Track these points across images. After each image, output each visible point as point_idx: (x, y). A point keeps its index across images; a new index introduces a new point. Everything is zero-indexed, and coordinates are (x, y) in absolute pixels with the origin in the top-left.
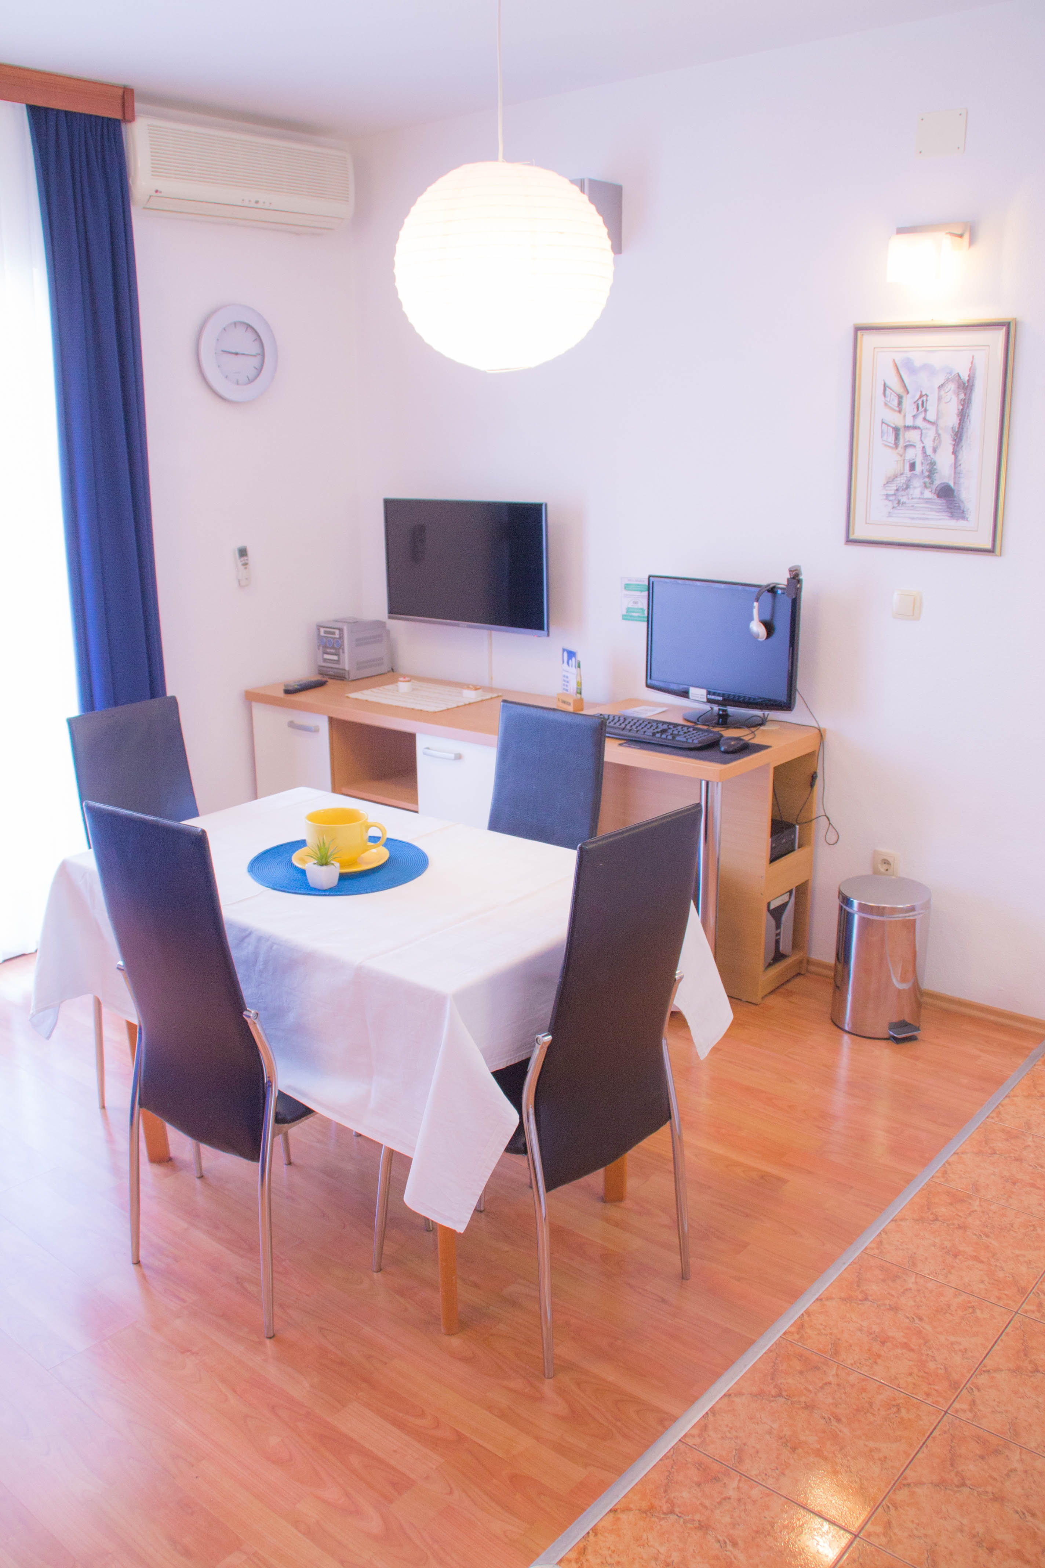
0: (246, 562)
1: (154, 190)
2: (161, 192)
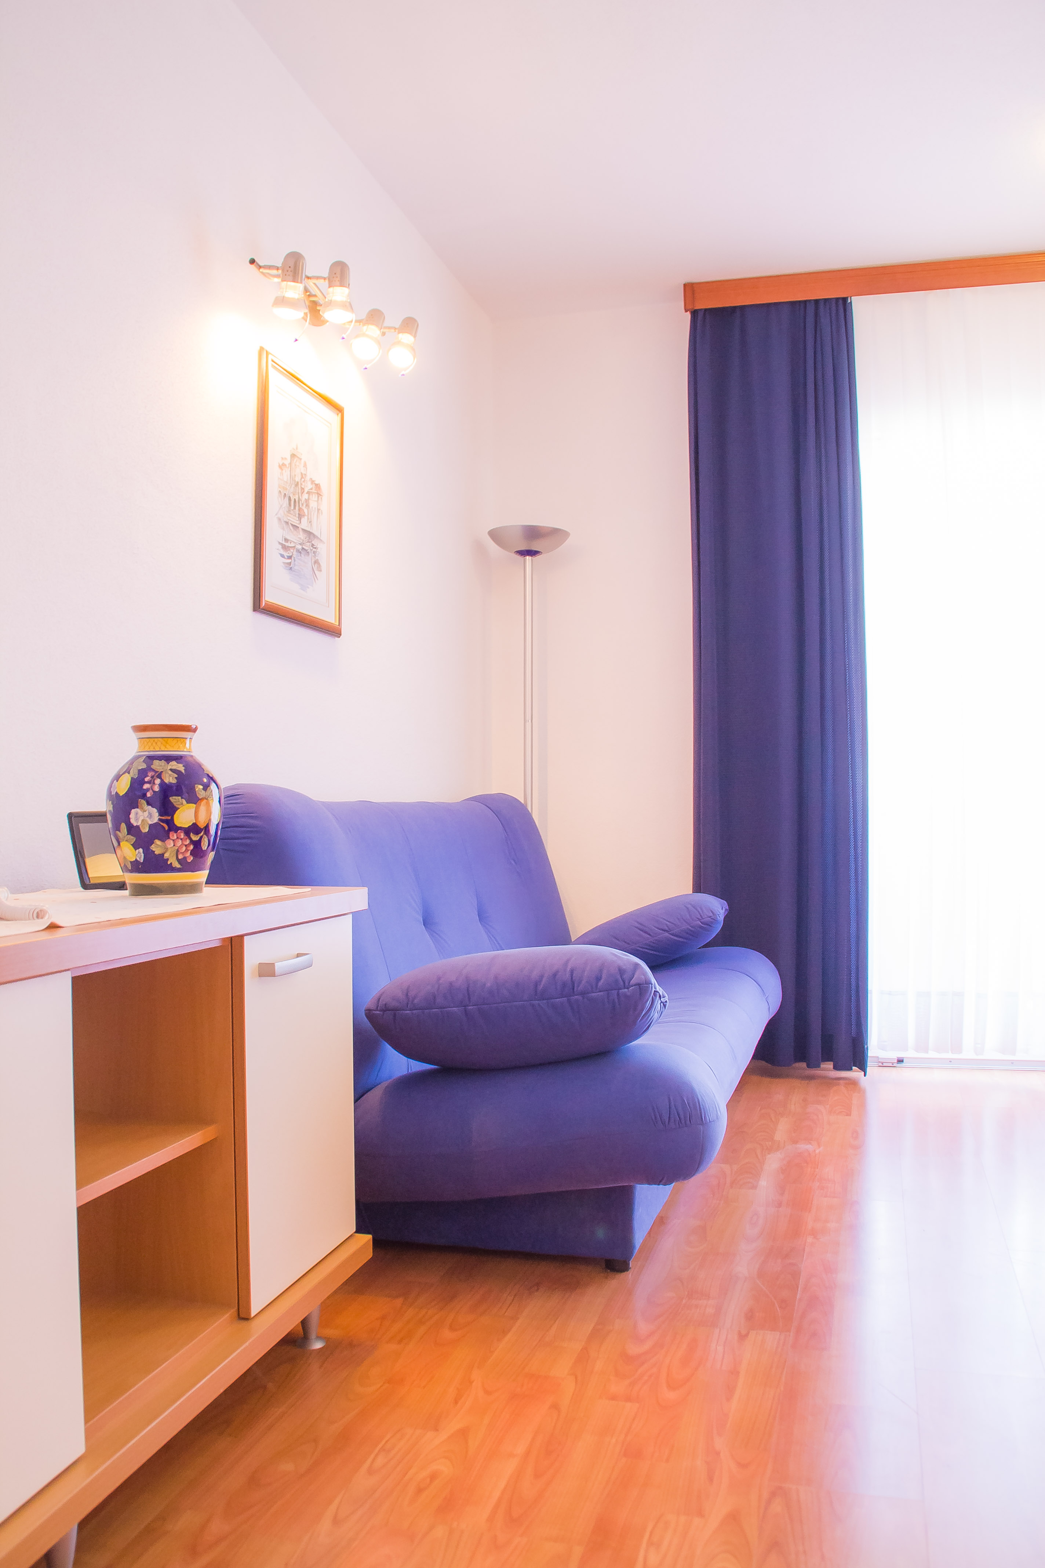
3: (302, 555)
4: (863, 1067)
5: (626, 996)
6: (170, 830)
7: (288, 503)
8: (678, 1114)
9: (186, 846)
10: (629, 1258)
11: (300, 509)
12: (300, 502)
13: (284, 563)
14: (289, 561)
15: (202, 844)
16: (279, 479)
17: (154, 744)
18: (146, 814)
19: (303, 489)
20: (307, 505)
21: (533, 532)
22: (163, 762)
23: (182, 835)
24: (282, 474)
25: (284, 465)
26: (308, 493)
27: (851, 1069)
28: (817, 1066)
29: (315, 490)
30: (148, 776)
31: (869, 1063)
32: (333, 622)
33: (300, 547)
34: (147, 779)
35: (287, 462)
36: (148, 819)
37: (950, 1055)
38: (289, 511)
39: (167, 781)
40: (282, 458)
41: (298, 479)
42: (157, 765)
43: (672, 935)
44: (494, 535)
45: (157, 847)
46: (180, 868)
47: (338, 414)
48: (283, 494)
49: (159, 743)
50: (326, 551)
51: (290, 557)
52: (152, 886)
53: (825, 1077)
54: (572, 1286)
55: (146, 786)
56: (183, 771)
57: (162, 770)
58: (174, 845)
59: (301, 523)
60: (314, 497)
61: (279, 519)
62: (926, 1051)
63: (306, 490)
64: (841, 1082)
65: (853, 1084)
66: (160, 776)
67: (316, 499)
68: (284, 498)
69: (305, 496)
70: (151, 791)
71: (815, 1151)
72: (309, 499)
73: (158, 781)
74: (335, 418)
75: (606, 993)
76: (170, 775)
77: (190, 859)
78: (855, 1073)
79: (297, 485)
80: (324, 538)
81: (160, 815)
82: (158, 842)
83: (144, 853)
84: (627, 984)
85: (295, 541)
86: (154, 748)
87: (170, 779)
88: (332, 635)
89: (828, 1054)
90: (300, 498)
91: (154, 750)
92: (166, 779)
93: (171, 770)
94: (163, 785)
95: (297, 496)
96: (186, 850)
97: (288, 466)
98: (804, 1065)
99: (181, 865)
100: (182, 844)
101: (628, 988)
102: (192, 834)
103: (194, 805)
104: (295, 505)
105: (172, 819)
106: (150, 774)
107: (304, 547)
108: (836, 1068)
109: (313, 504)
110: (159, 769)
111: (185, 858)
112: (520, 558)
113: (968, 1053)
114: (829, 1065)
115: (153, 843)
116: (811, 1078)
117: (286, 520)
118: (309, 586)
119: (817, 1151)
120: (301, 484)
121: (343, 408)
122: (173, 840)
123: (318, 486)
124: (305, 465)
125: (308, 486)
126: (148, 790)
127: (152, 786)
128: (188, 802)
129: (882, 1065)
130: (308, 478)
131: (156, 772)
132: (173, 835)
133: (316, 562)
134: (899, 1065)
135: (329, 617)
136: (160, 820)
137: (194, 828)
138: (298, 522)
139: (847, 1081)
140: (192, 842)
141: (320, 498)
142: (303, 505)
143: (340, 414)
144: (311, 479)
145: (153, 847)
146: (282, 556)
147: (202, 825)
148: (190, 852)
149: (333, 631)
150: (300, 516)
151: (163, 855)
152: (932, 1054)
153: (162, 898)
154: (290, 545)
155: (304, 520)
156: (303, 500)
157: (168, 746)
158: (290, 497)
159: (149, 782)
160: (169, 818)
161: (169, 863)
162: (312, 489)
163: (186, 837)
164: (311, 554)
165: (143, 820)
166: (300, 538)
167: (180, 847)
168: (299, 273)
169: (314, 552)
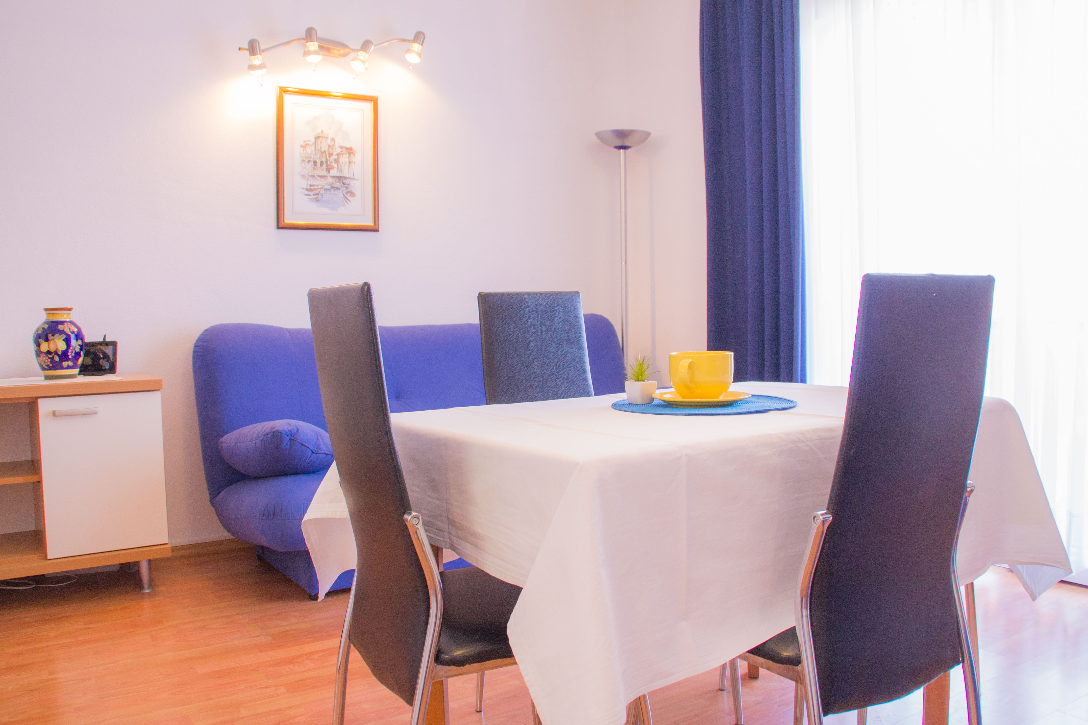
3: (331, 191)
6: (40, 353)
13: (309, 199)
14: (316, 197)
16: (301, 153)
19: (332, 153)
24: (305, 150)
25: (307, 144)
26: (338, 154)
29: (346, 152)
32: (368, 226)
33: (328, 187)
38: (314, 169)
40: (305, 141)
41: (324, 149)
46: (48, 369)
47: (370, 103)
48: (307, 161)
50: (359, 184)
51: (316, 194)
56: (46, 328)
60: (345, 156)
61: (303, 176)
63: (335, 154)
67: (348, 156)
68: (309, 163)
69: (334, 157)
72: (338, 158)
74: (366, 106)
79: (323, 152)
80: (356, 177)
85: (322, 184)
87: (40, 332)
93: (42, 328)
94: (38, 334)
97: (312, 144)
100: (45, 359)
103: (47, 343)
105: (40, 348)
107: (333, 186)
109: (344, 160)
111: (48, 365)
117: (310, 174)
118: (341, 208)
120: (329, 151)
121: (378, 98)
123: (349, 149)
125: (338, 151)
128: (45, 341)
132: (42, 355)
133: (349, 192)
135: (364, 222)
136: (37, 349)
137: (49, 352)
138: (325, 173)
140: (49, 358)
142: (331, 163)
143: (373, 102)
144: (341, 146)
146: (307, 195)
147: (52, 351)
148: (49, 362)
149: (368, 230)
150: (328, 170)
154: (316, 188)
155: (333, 171)
156: (332, 159)
158: (315, 161)
162: (341, 152)
163: (46, 356)
164: (343, 189)
166: (329, 182)
168: (257, 50)
169: (346, 187)
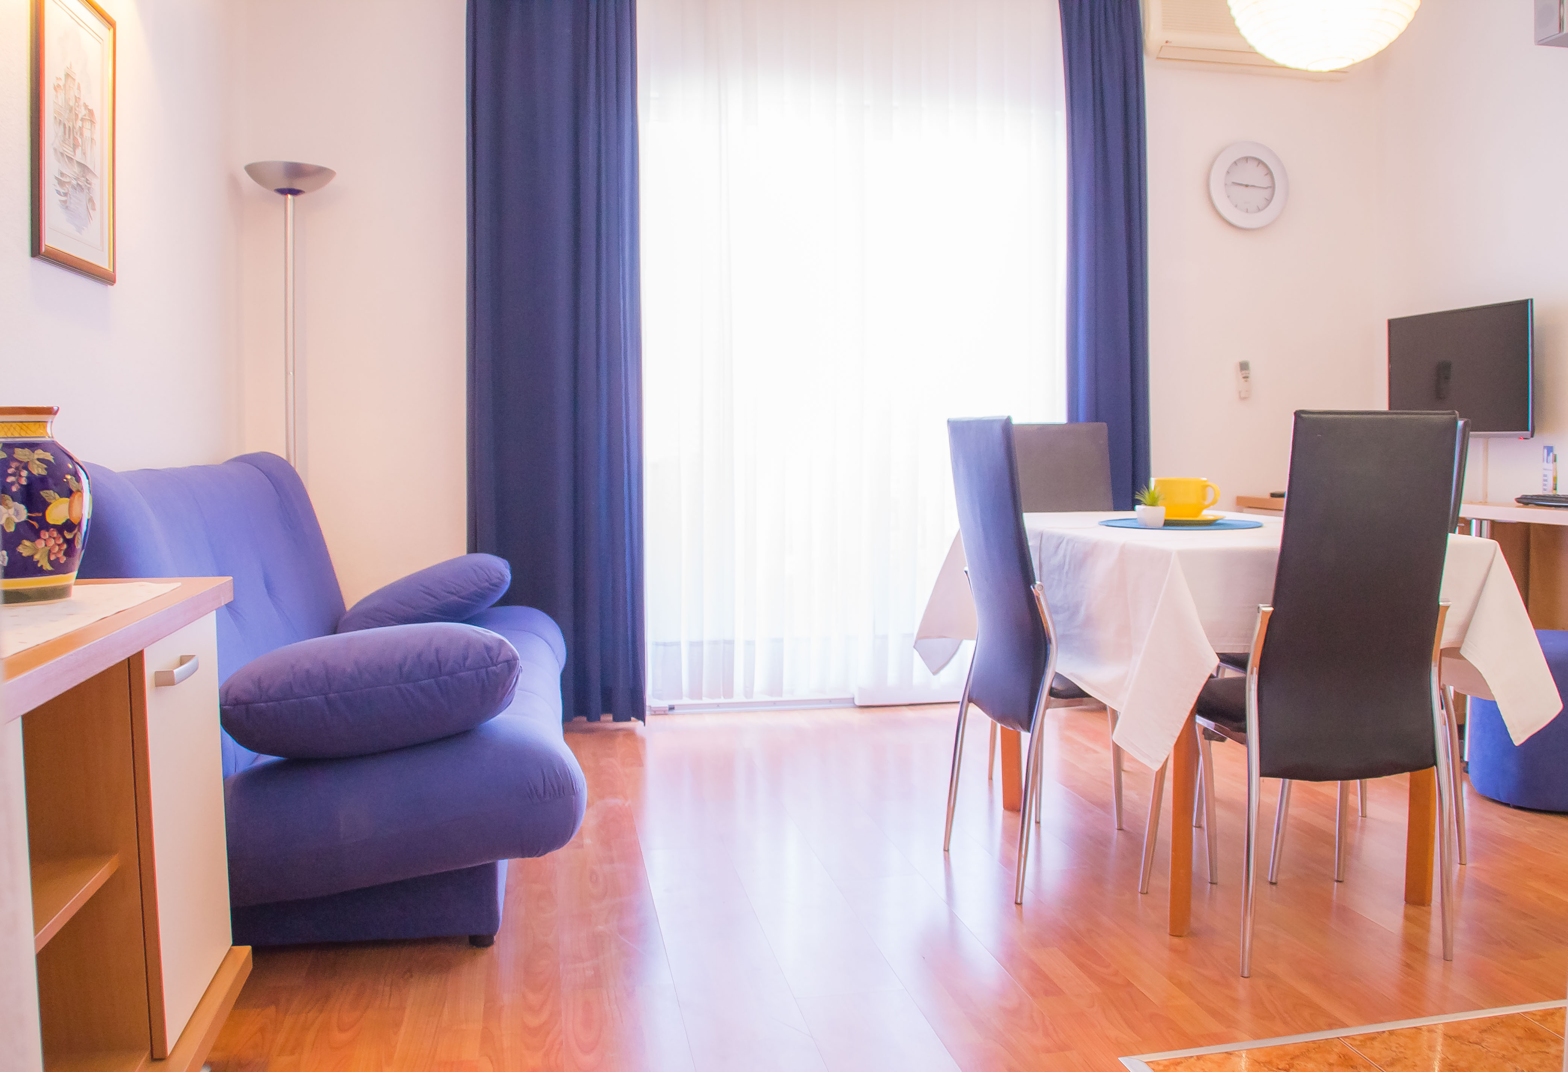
0: (1247, 375)
1: (1165, 42)
2: (1171, 42)
3: (77, 192)
4: (641, 717)
5: (494, 673)
6: (41, 529)
7: (63, 131)
8: (553, 787)
9: (59, 545)
10: (495, 932)
11: (75, 139)
12: (75, 130)
13: (60, 201)
14: (64, 198)
15: (76, 542)
16: (55, 102)
17: (12, 429)
18: (12, 511)
19: (77, 115)
20: (82, 134)
21: (296, 171)
22: (27, 451)
23: (55, 534)
24: (57, 97)
25: (59, 86)
26: (82, 120)
27: (629, 720)
28: (598, 719)
29: (89, 117)
30: (11, 467)
31: (647, 713)
32: (107, 268)
33: (74, 182)
34: (10, 471)
35: (62, 83)
36: (14, 517)
37: (722, 700)
38: (64, 141)
39: (35, 472)
40: (57, 79)
41: (72, 103)
42: (20, 453)
43: (460, 597)
44: (253, 170)
45: (25, 549)
46: (51, 571)
47: (109, 29)
48: (58, 121)
49: (18, 428)
50: (100, 186)
51: (66, 194)
52: (18, 592)
53: (604, 730)
54: (445, 967)
55: (10, 479)
56: (53, 461)
57: (28, 460)
58: (46, 545)
59: (75, 154)
60: (88, 125)
61: (55, 150)
62: (701, 699)
63: (80, 116)
64: (620, 733)
65: (630, 733)
66: (26, 468)
67: (90, 128)
68: (59, 125)
69: (79, 123)
70: (17, 485)
71: (624, 805)
72: (83, 126)
73: (24, 473)
74: (108, 34)
75: (474, 672)
76: (38, 466)
77: (63, 560)
78: (635, 724)
79: (71, 110)
80: (97, 173)
81: (29, 511)
82: (26, 543)
83: (8, 555)
84: (495, 661)
85: (71, 175)
86: (12, 434)
87: (39, 470)
88: (104, 282)
89: (608, 707)
90: (75, 125)
91: (13, 436)
92: (34, 470)
93: (39, 460)
94: (31, 477)
95: (71, 123)
96: (59, 549)
97: (62, 87)
98: (584, 719)
99: (52, 567)
100: (56, 544)
101: (496, 665)
102: (65, 532)
103: (67, 499)
104: (71, 134)
105: (44, 516)
106: (14, 465)
107: (79, 182)
108: (616, 720)
109: (87, 133)
110: (24, 459)
111: (58, 559)
112: (281, 197)
113: (739, 696)
114: (610, 717)
115: (20, 544)
116: (591, 731)
117: (62, 151)
118: (84, 228)
119: (627, 805)
120: (75, 109)
121: (115, 22)
122: (45, 540)
123: (91, 112)
124: (79, 88)
125: (83, 112)
126: (12, 483)
127: (18, 478)
128: (61, 496)
129: (657, 712)
130: (82, 103)
131: (20, 462)
132: (45, 535)
133: (91, 200)
134: (671, 712)
135: (104, 263)
136: (29, 517)
137: (70, 526)
138: (72, 154)
139: (626, 732)
140: (66, 541)
141: (93, 126)
142: (77, 134)
143: (112, 30)
144: (85, 103)
145: (20, 549)
146: (58, 192)
147: (76, 521)
148: (62, 552)
149: (106, 278)
150: (75, 147)
151: (32, 557)
152: (706, 700)
153: (29, 606)
154: (65, 180)
155: (79, 151)
156: (77, 127)
157: (29, 432)
158: (65, 125)
159: (13, 475)
160: (40, 515)
161: (39, 565)
162: (85, 115)
163: (59, 536)
164: (86, 191)
165: (8, 519)
166: (75, 172)
167: (53, 547)
169: (89, 189)
